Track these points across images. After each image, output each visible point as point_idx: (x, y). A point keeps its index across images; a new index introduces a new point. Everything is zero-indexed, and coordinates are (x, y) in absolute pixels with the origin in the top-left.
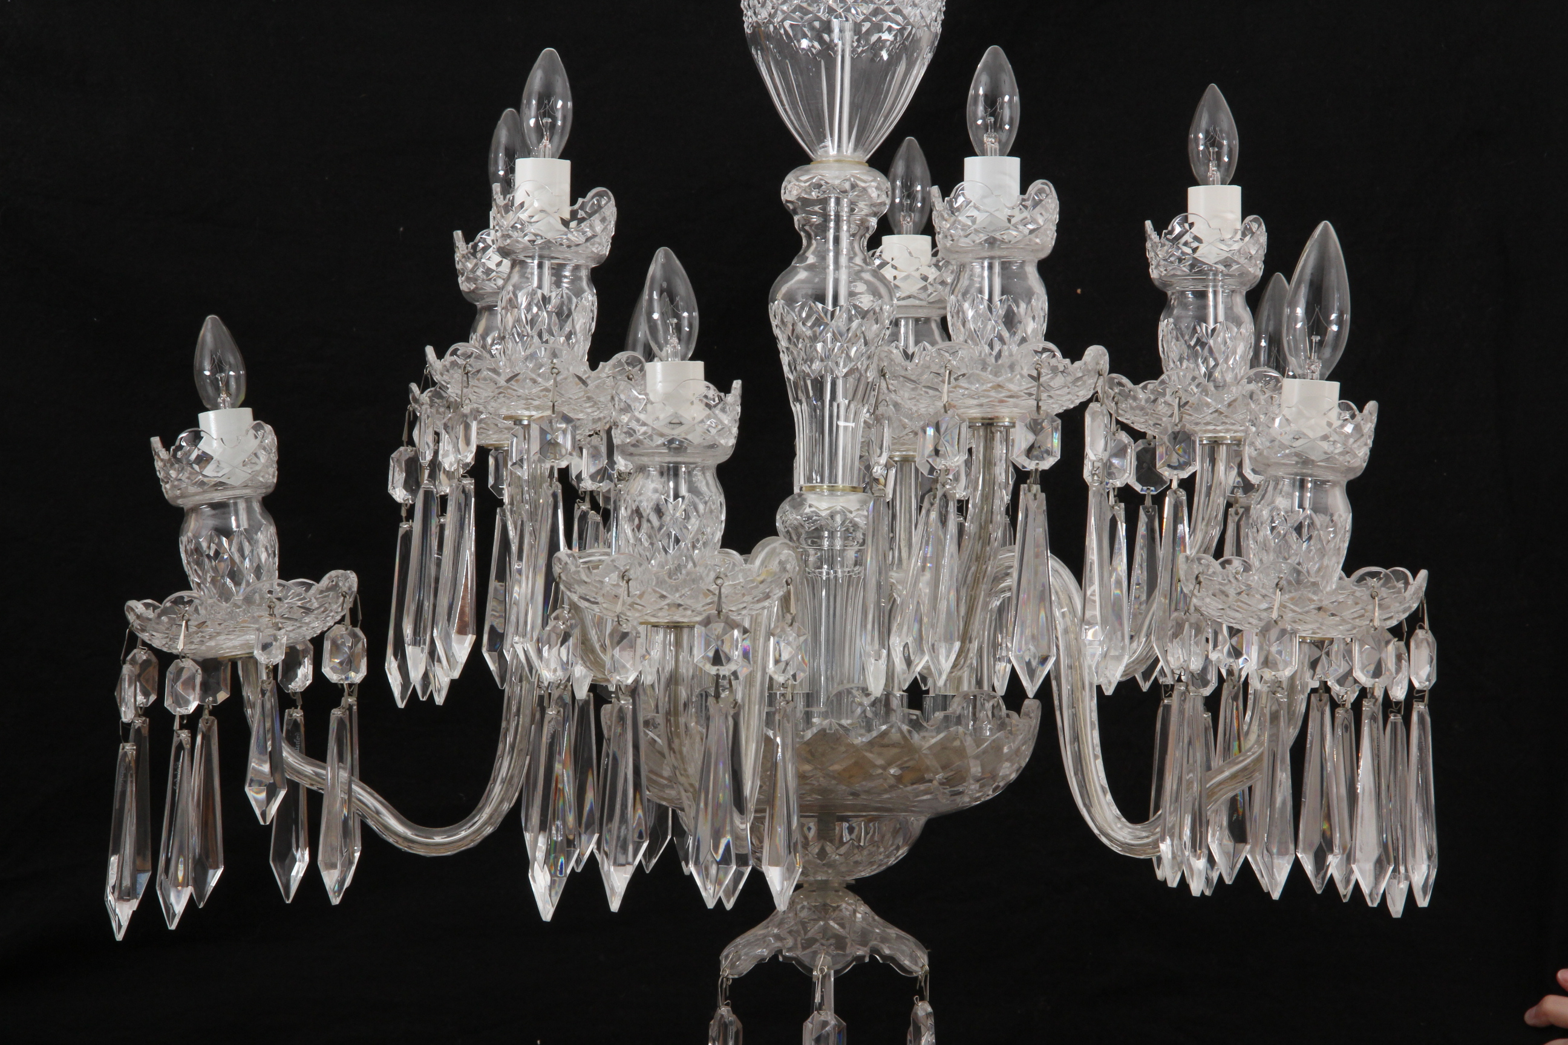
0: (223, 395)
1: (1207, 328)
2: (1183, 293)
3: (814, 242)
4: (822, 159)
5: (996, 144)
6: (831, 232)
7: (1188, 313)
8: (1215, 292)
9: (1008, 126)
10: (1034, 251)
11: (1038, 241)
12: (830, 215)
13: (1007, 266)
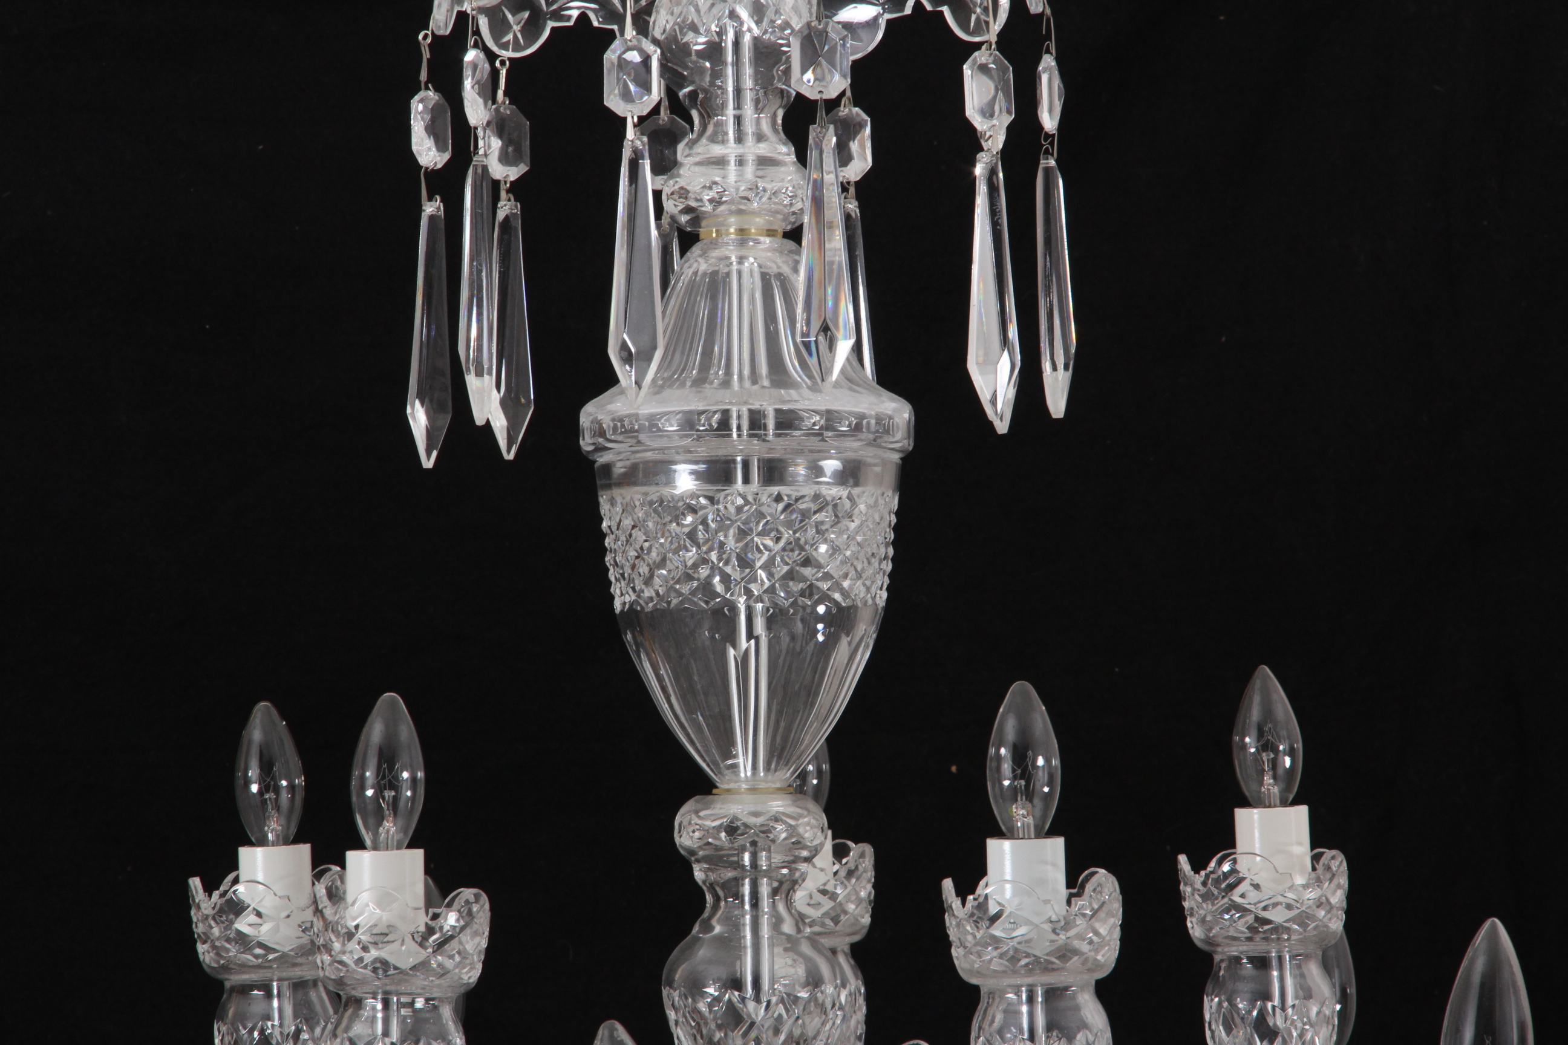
2: (1236, 960)
3: (723, 904)
4: (732, 786)
5: (1030, 820)
6: (747, 889)
7: (1245, 987)
8: (1280, 959)
9: (1046, 789)
10: (1089, 970)
11: (1099, 957)
12: (744, 866)
13: (1053, 994)
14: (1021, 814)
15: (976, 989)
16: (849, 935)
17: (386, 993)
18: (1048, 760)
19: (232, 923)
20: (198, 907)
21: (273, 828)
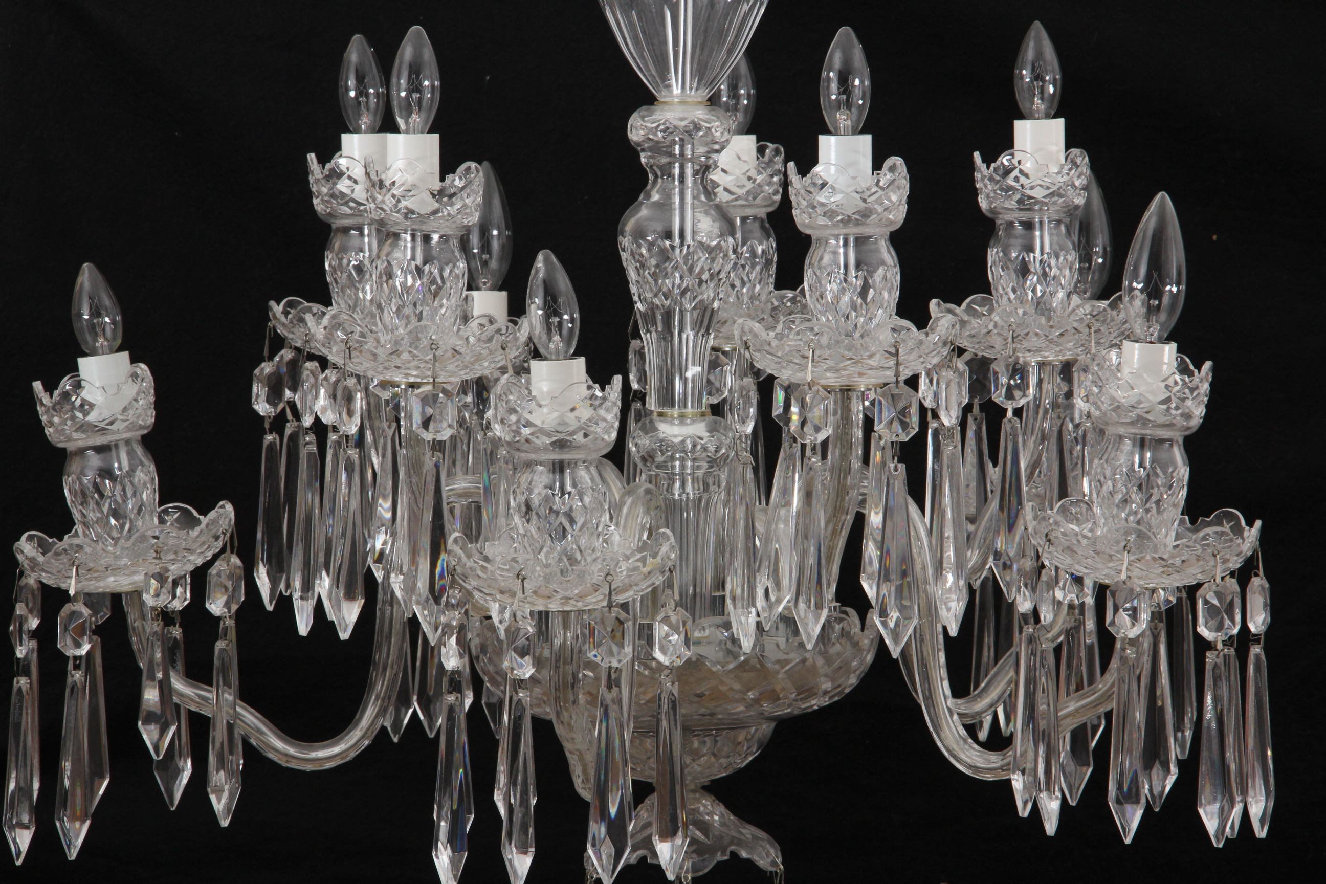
0: (101, 340)
1: (1034, 257)
2: (1011, 224)
3: (660, 180)
4: (667, 99)
5: (849, 123)
6: (677, 171)
7: (1018, 242)
8: (1041, 223)
9: (861, 102)
10: (886, 226)
11: (891, 217)
12: (675, 155)
13: (861, 241)
14: (843, 119)
15: (809, 237)
16: (765, 206)
17: (413, 230)
18: (862, 82)
19: (335, 184)
20: (313, 175)
21: (365, 121)
